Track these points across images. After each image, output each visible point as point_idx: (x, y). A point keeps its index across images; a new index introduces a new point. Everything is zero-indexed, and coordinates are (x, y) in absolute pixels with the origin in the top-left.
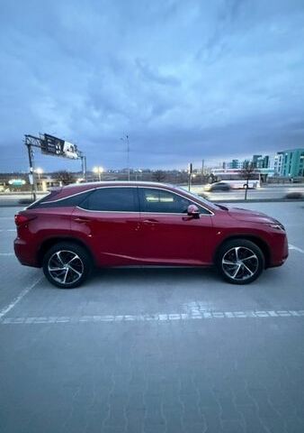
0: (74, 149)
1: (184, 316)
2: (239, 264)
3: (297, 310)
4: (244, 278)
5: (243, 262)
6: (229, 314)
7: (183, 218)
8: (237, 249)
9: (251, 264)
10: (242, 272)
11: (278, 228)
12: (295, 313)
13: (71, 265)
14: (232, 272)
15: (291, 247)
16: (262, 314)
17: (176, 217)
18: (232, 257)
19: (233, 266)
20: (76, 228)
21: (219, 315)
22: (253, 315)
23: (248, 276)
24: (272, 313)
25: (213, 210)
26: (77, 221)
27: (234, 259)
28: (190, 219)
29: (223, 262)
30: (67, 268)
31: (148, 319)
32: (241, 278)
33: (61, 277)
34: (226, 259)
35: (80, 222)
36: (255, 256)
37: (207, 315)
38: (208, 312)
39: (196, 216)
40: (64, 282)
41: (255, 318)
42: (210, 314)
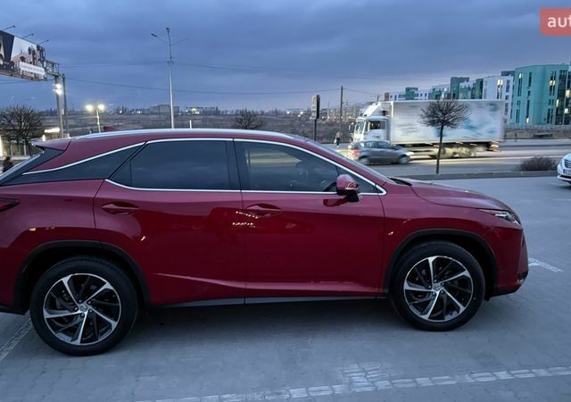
0: (38, 56)
1: (338, 389)
2: (437, 290)
3: (546, 367)
4: (448, 318)
5: (446, 286)
6: (423, 381)
7: (326, 202)
8: (431, 259)
9: (459, 289)
10: (444, 306)
11: (507, 218)
12: (543, 373)
13: (93, 305)
14: (423, 307)
15: (533, 263)
16: (484, 378)
17: (312, 199)
18: (422, 277)
19: (424, 294)
20: (106, 223)
21: (407, 383)
22: (468, 379)
23: (455, 314)
24: (503, 375)
25: (383, 185)
26: (107, 210)
27: (427, 281)
28: (339, 202)
29: (406, 286)
30: (84, 310)
31: (270, 398)
32: (441, 317)
33: (72, 332)
34: (412, 280)
35: (115, 212)
36: (466, 273)
37: (382, 385)
38: (384, 379)
39: (351, 196)
40: (78, 342)
41: (472, 385)
42: (387, 383)
